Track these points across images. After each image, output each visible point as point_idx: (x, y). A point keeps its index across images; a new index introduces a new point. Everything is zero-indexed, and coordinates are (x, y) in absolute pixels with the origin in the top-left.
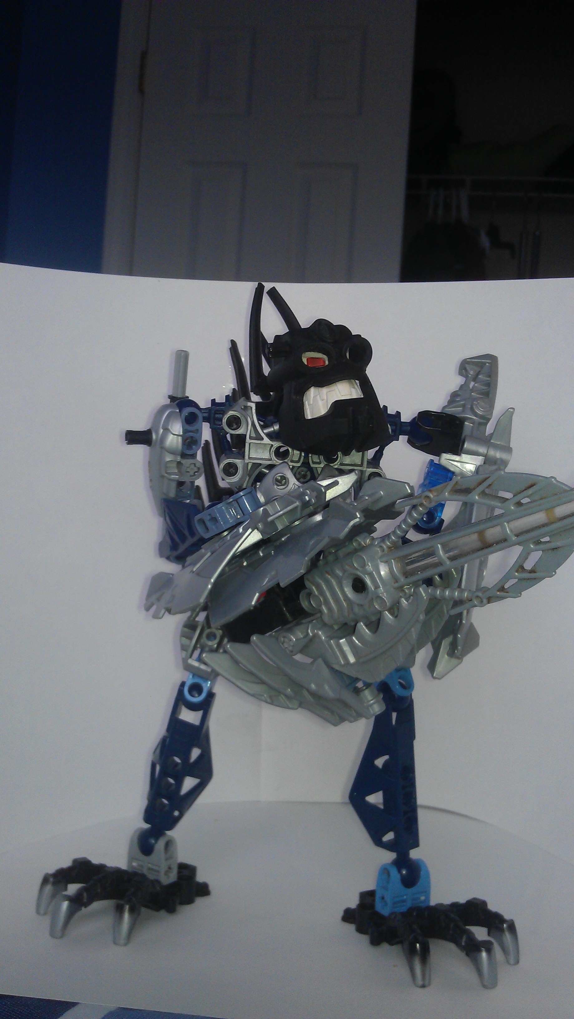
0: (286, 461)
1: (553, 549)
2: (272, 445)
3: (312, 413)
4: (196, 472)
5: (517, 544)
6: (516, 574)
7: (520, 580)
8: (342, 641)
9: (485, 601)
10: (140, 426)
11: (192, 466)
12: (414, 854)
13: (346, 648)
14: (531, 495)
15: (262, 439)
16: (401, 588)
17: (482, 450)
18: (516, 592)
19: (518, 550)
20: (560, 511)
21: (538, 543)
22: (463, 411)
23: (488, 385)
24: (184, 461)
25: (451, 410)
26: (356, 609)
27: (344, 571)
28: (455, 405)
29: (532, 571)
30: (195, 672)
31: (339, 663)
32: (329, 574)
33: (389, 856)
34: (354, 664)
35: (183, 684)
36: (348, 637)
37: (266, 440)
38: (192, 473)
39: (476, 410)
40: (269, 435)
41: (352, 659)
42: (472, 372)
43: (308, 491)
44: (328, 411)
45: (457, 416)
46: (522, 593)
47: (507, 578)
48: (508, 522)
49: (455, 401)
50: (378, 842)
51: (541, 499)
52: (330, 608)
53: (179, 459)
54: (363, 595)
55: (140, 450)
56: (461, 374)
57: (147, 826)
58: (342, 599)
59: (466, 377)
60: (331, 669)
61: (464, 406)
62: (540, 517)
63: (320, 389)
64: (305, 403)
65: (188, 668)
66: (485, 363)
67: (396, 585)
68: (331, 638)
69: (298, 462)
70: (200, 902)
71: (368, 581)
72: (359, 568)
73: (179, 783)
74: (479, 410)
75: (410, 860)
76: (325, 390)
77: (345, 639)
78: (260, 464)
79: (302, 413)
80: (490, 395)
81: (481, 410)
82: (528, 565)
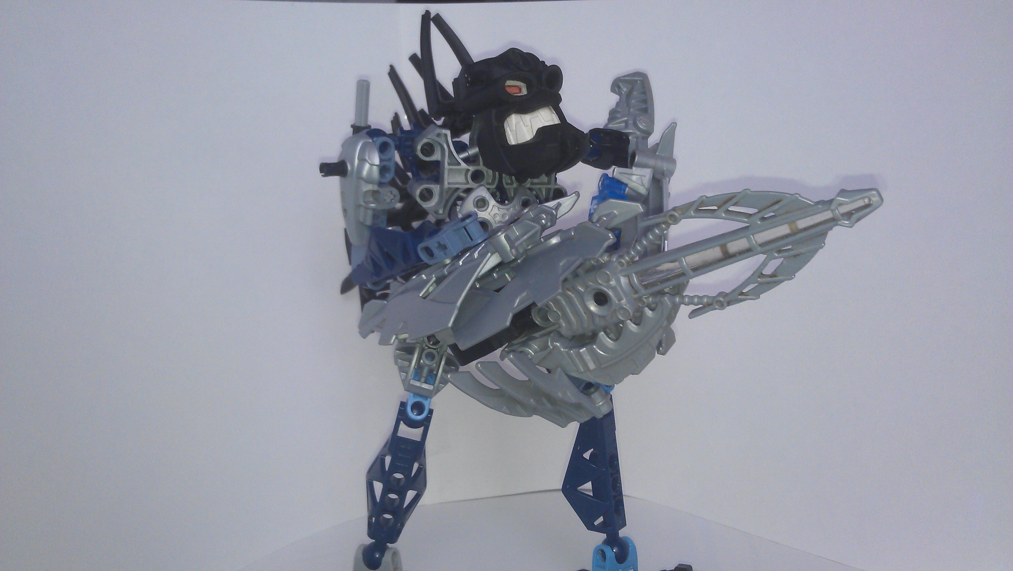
0: (482, 183)
1: (795, 256)
2: (469, 170)
3: (516, 139)
4: (392, 199)
5: (761, 253)
6: (759, 279)
7: (761, 284)
8: (583, 350)
9: (725, 304)
10: (333, 156)
11: (389, 194)
12: (622, 533)
13: (587, 358)
14: (776, 210)
15: (459, 164)
16: (640, 299)
17: (652, 162)
18: (756, 294)
19: (762, 257)
20: (802, 224)
21: (779, 251)
22: (626, 127)
23: (645, 101)
24: (381, 190)
25: (613, 126)
26: (597, 320)
27: (586, 287)
28: (615, 122)
29: (773, 275)
30: (418, 392)
31: (578, 371)
32: (569, 291)
33: (602, 537)
34: (594, 370)
35: (403, 405)
36: (589, 346)
37: (464, 165)
38: (388, 201)
39: (639, 125)
40: (466, 160)
41: (592, 366)
42: (625, 89)
43: (544, 215)
44: (534, 137)
45: (623, 131)
46: (760, 296)
47: (745, 283)
48: (753, 235)
49: (617, 118)
50: (590, 526)
51: (786, 213)
52: (568, 321)
53: (376, 188)
54: (605, 307)
55: (335, 180)
56: (613, 90)
57: (371, 541)
58: (583, 312)
59: (620, 94)
60: (570, 377)
61: (626, 122)
62: (784, 230)
63: (523, 116)
64: (507, 130)
65: (409, 388)
66: (636, 81)
67: (636, 296)
68: (571, 348)
69: (492, 184)
71: (610, 293)
72: (603, 284)
73: (402, 497)
74: (642, 125)
75: (620, 539)
76: (527, 118)
77: (585, 349)
78: (457, 189)
79: (506, 139)
80: (649, 111)
81: (643, 125)
82: (768, 271)
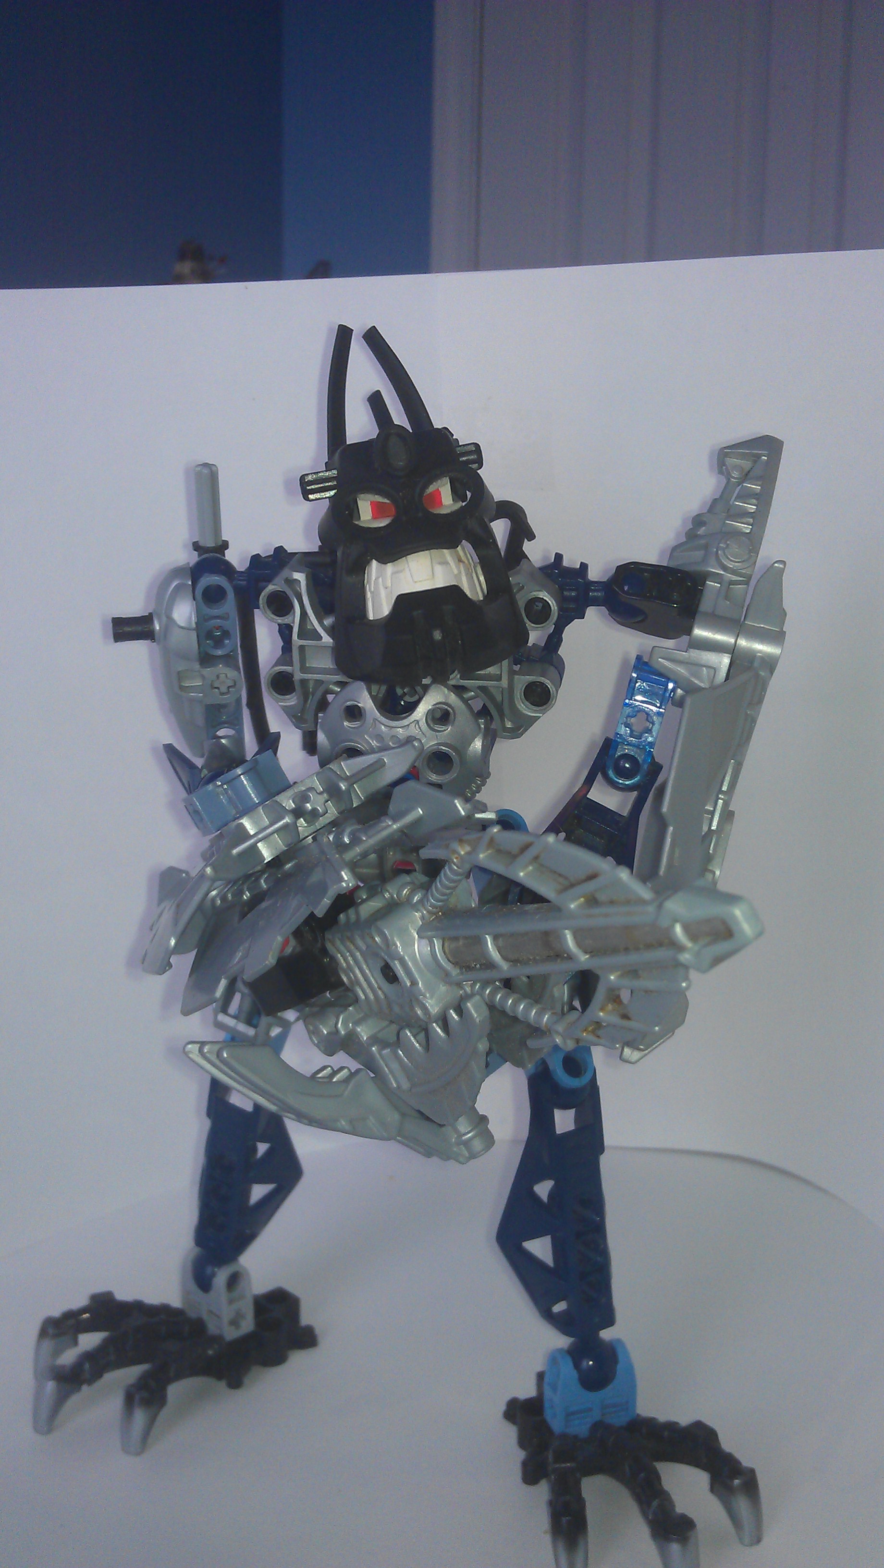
3: (374, 608)
15: (320, 638)
17: (726, 640)
22: (704, 559)
24: (205, 671)
27: (369, 947)
34: (409, 1091)
37: (327, 640)
39: (723, 560)
42: (736, 473)
44: (390, 611)
45: (696, 570)
50: (545, 1314)
52: (365, 993)
54: (396, 988)
56: (721, 471)
57: (199, 1250)
59: (728, 480)
63: (383, 567)
64: (367, 588)
67: (448, 979)
70: (298, 1359)
71: (399, 969)
72: (382, 947)
73: (244, 1190)
74: (727, 560)
75: (601, 1343)
76: (388, 571)
78: (320, 682)
80: (754, 528)
